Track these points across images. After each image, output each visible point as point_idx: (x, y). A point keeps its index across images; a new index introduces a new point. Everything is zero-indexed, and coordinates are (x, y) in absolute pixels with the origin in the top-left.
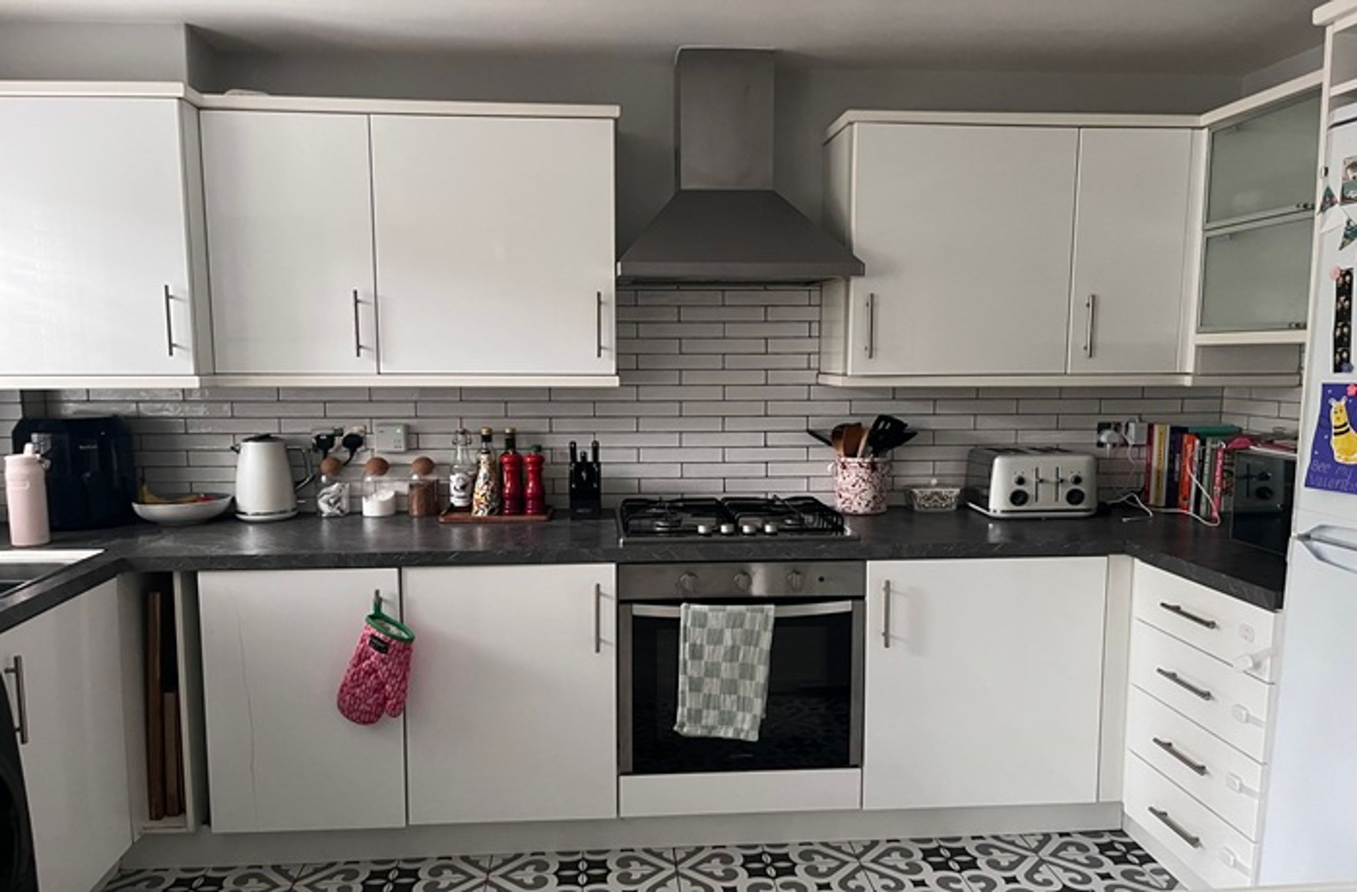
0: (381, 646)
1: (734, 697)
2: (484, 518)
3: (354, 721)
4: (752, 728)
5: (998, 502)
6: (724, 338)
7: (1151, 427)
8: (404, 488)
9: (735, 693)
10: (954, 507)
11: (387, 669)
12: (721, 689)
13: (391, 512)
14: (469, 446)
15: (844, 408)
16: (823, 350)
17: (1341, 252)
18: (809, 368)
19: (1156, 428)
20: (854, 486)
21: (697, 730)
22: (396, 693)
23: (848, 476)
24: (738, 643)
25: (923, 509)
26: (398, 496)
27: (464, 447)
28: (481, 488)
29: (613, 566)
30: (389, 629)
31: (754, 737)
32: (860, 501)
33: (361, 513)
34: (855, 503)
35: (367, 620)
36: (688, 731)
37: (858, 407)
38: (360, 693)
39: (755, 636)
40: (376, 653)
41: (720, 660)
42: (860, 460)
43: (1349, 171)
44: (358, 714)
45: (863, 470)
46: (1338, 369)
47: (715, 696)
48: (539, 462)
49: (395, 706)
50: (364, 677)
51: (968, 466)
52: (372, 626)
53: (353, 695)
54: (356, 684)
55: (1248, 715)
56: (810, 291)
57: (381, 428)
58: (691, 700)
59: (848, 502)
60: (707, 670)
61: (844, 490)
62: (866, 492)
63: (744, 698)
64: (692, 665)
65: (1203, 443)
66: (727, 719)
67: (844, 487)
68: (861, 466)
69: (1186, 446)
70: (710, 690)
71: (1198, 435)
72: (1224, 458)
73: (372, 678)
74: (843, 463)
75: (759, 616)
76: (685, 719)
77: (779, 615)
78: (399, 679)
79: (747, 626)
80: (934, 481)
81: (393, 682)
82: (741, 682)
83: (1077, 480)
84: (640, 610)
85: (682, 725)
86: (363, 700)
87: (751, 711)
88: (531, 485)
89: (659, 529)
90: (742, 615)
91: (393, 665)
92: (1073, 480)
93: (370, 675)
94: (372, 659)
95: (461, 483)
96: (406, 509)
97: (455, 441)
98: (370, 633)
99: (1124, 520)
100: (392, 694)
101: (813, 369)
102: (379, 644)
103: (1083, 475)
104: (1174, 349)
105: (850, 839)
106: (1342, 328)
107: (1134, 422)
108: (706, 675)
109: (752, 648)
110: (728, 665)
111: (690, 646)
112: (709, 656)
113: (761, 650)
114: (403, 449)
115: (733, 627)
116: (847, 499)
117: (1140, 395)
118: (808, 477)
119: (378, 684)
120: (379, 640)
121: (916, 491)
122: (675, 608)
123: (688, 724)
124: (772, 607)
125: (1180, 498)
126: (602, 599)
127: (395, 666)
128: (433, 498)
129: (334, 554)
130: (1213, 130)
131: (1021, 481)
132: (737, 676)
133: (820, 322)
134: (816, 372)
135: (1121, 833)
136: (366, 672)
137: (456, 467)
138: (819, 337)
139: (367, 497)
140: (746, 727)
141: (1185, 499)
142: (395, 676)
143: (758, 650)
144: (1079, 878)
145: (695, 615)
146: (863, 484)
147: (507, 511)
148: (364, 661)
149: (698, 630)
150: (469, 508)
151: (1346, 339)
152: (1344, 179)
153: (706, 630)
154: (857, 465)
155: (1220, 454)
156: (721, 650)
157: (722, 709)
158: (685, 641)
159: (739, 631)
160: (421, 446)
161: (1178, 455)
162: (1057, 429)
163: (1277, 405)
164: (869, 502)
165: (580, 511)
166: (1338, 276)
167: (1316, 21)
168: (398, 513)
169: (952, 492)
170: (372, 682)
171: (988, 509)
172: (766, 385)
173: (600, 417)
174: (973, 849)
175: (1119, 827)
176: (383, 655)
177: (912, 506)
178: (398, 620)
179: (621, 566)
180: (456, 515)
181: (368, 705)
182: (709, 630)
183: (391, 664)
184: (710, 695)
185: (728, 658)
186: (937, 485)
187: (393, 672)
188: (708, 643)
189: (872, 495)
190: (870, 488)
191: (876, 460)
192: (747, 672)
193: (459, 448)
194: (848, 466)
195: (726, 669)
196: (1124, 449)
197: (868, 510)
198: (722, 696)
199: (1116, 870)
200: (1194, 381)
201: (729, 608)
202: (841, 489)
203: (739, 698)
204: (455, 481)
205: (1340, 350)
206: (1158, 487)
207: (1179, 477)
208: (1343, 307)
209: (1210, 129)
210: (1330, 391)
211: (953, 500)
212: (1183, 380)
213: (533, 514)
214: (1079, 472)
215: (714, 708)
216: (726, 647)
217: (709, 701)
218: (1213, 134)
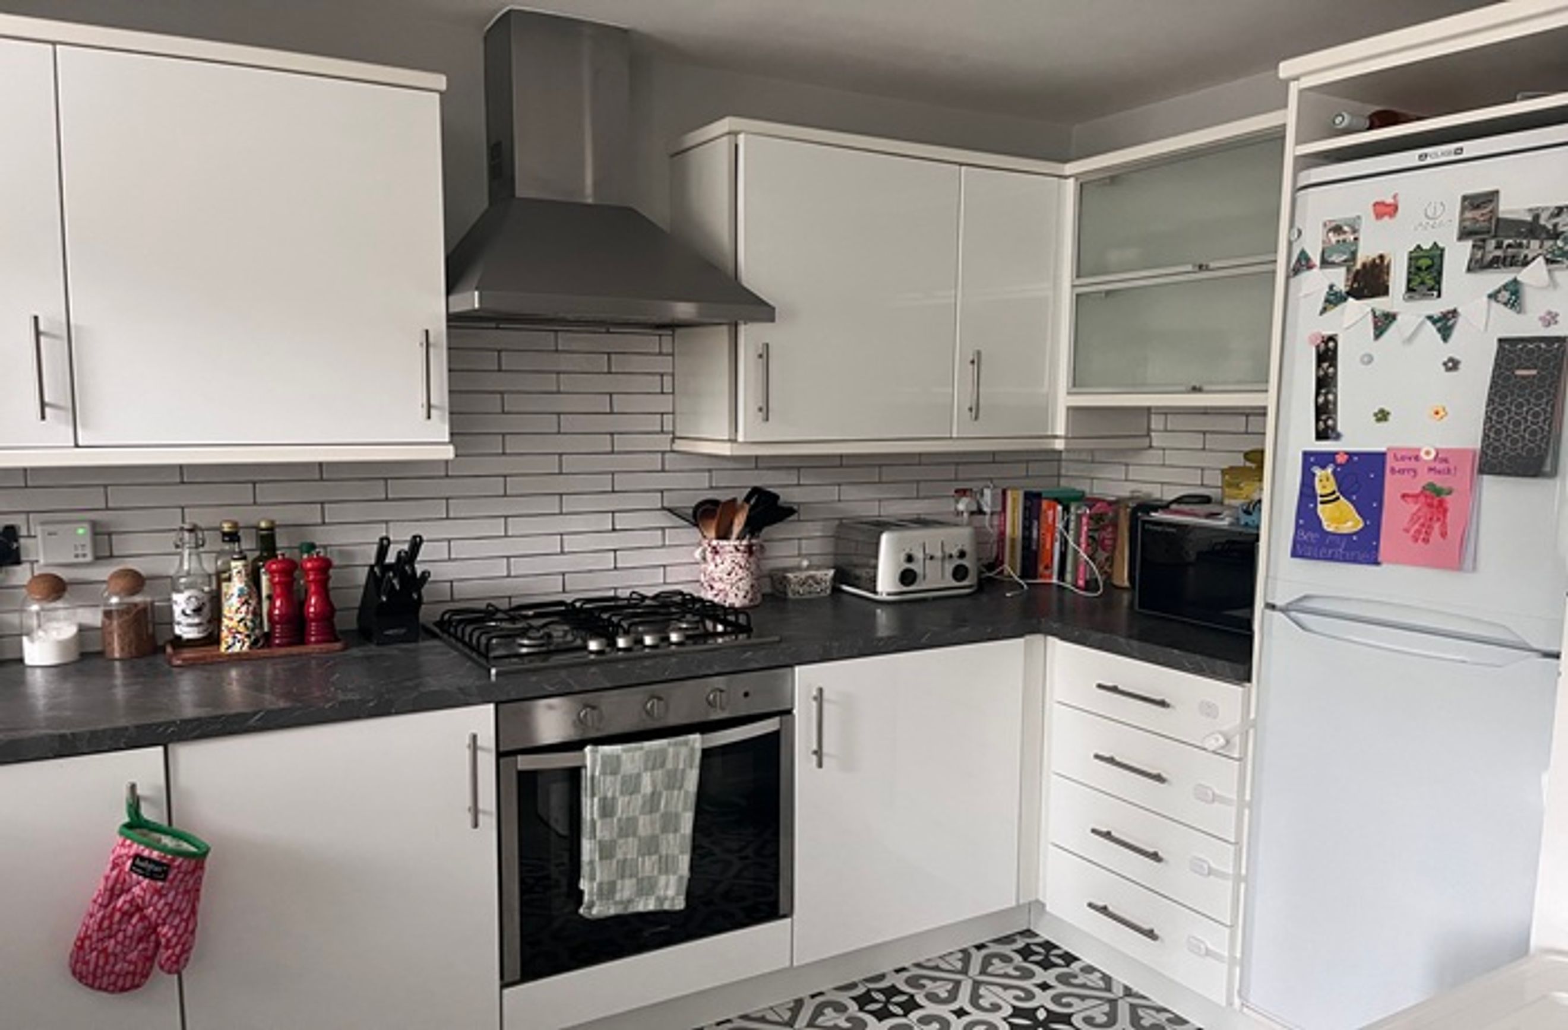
0: (156, 871)
1: (655, 858)
2: (246, 654)
3: (106, 990)
4: (678, 894)
5: (886, 583)
6: (559, 392)
7: (1004, 493)
8: (94, 618)
9: (656, 852)
10: (829, 591)
11: (166, 904)
12: (639, 850)
13: (72, 657)
14: (201, 549)
15: (703, 480)
16: (678, 410)
17: (1321, 317)
18: (662, 432)
19: (1009, 493)
20: (729, 574)
21: (609, 908)
22: (180, 937)
23: (722, 563)
24: (659, 788)
25: (797, 596)
26: (83, 630)
27: (194, 551)
28: (234, 609)
29: (491, 707)
30: (159, 840)
31: (680, 904)
32: (736, 592)
33: (21, 660)
34: (731, 595)
35: (121, 833)
36: (600, 911)
37: (722, 479)
38: (115, 947)
39: (679, 776)
40: (145, 882)
41: (637, 813)
42: (737, 543)
43: (1331, 234)
44: (113, 978)
45: (739, 554)
46: (1321, 435)
47: (632, 859)
48: (324, 566)
49: (179, 957)
50: (120, 922)
51: (836, 546)
52: (134, 841)
53: (105, 949)
54: (107, 932)
55: (1214, 794)
56: (660, 336)
57: (51, 528)
58: (602, 872)
59: (721, 595)
60: (621, 829)
61: (717, 579)
62: (743, 581)
63: (667, 856)
64: (602, 825)
65: (1066, 509)
66: (646, 887)
67: (716, 576)
68: (737, 550)
69: (1045, 512)
70: (625, 854)
71: (1058, 501)
72: (1088, 524)
73: (134, 921)
74: (714, 548)
75: (684, 751)
76: (595, 898)
77: (706, 746)
78: (185, 916)
79: (669, 765)
80: (805, 563)
81: (176, 922)
82: (663, 837)
83: (962, 554)
84: (524, 763)
85: (591, 906)
86: (121, 956)
87: (675, 873)
88: (313, 601)
89: (524, 650)
90: (663, 752)
91: (176, 894)
92: (958, 554)
93: (131, 916)
94: (136, 890)
95: (194, 604)
96: (98, 648)
97: (179, 543)
98: (132, 852)
99: (1008, 595)
100: (174, 940)
101: (667, 433)
102: (151, 867)
103: (967, 548)
104: (1044, 412)
105: (771, 1004)
106: (1326, 394)
107: (988, 487)
108: (620, 836)
109: (676, 792)
110: (648, 817)
111: (600, 800)
112: (622, 812)
113: (687, 792)
114: (89, 558)
115: (653, 769)
116: (721, 591)
117: (991, 459)
118: (664, 566)
119: (145, 928)
120: (150, 860)
121: (790, 575)
122: (577, 754)
123: (598, 903)
124: (697, 737)
125: (1041, 568)
126: (480, 754)
127: (180, 897)
128: (147, 629)
129: (52, 737)
130: (1081, 181)
131: (910, 559)
132: (658, 831)
133: (673, 375)
134: (671, 436)
135: (1028, 933)
136: (124, 914)
137: (183, 580)
138: (673, 393)
139: (28, 634)
140: (671, 893)
141: (1046, 567)
142: (179, 912)
143: (682, 792)
144: (1022, 994)
145: (606, 760)
146: (740, 571)
147: (277, 641)
148: (119, 896)
149: (609, 778)
150: (212, 638)
151: (1331, 407)
152: (1324, 242)
153: (619, 777)
154: (733, 549)
155: (1085, 520)
156: (638, 800)
157: (640, 876)
158: (593, 795)
159: (659, 773)
160: (115, 553)
161: (1036, 523)
162: (918, 498)
163: (1123, 468)
164: (747, 592)
165: (390, 632)
166: (1319, 342)
167: (1282, 75)
168: (84, 656)
169: (826, 575)
170: (134, 926)
171: (875, 592)
172: (612, 452)
173: (394, 500)
174: (902, 982)
175: (1025, 928)
176: (160, 884)
177: (786, 594)
178: (165, 823)
179: (501, 707)
180: (188, 654)
181: (130, 962)
182: (623, 777)
183: (172, 894)
184: (625, 860)
185: (648, 808)
186: (809, 568)
187: (175, 907)
188: (622, 793)
189: (750, 584)
190: (747, 575)
191: (754, 541)
192: (670, 823)
193: (186, 552)
194: (721, 551)
195: (644, 825)
196: (981, 517)
197: (746, 602)
198: (640, 859)
199: (1049, 976)
200: (1066, 444)
201: (647, 744)
202: (713, 579)
203: (660, 857)
204: (182, 602)
205: (1324, 417)
206: (1012, 556)
207: (1038, 545)
208: (1326, 374)
209: (1077, 179)
210: (1312, 459)
211: (828, 584)
212: (1054, 443)
213: (317, 642)
214: (963, 546)
215: (631, 876)
216: (644, 796)
217: (625, 869)
218: (1081, 185)
